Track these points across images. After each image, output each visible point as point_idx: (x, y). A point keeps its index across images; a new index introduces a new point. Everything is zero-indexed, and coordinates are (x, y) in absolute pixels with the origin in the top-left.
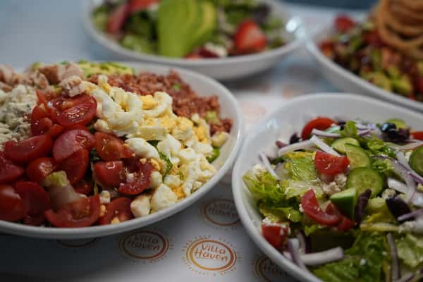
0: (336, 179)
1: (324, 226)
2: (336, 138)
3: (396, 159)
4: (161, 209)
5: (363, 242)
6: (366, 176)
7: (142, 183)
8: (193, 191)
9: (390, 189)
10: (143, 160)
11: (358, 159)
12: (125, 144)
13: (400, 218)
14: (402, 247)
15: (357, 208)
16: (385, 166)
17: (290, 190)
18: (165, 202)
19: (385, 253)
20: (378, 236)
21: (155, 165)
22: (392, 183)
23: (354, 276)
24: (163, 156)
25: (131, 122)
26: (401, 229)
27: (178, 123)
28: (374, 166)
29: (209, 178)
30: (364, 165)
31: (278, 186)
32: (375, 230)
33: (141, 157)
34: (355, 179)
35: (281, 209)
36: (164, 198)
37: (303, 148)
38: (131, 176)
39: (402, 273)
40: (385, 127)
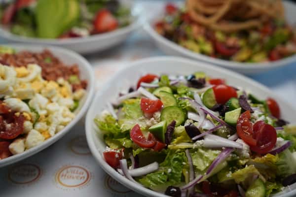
0: (154, 116)
1: (145, 149)
2: (156, 88)
3: (194, 99)
4: (32, 147)
5: (170, 157)
6: (174, 112)
7: (17, 130)
8: (56, 132)
9: (190, 119)
10: (18, 114)
11: (168, 101)
12: (3, 104)
13: (194, 139)
14: (195, 158)
15: (166, 134)
16: (185, 104)
17: (124, 126)
18: (34, 142)
19: (184, 163)
20: (180, 152)
21: (26, 117)
22: (191, 115)
23: (164, 181)
24: (33, 110)
25: (7, 87)
26: (194, 146)
27: (45, 86)
28: (179, 105)
29: (68, 122)
30: (172, 105)
31: (117, 124)
32: (177, 148)
33: (16, 112)
34: (166, 115)
35: (119, 140)
36: (34, 140)
37: (134, 96)
38: (9, 126)
39: (196, 175)
40: (189, 77)
